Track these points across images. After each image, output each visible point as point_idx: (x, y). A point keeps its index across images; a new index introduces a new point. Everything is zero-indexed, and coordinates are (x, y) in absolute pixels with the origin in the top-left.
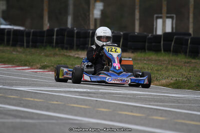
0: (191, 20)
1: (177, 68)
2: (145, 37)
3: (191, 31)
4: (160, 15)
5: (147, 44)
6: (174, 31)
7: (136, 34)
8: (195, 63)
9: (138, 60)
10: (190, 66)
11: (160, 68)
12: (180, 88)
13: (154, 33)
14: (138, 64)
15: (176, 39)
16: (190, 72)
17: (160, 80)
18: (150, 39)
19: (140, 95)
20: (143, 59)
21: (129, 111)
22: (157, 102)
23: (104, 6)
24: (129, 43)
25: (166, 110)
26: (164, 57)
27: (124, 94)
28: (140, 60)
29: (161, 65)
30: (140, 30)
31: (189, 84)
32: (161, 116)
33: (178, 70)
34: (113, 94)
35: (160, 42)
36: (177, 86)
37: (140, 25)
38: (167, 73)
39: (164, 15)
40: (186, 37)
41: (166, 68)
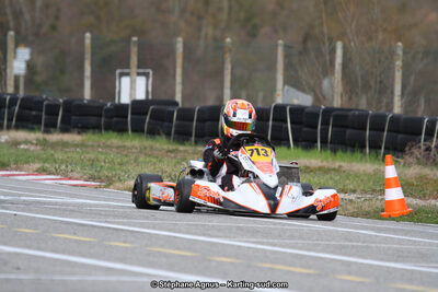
0: (179, 79)
1: (155, 160)
2: (101, 107)
3: (178, 98)
4: (126, 71)
5: (103, 119)
6: (150, 97)
7: (86, 102)
8: (185, 151)
9: (87, 146)
10: (175, 157)
13: (117, 101)
14: (88, 153)
15: (153, 110)
16: (175, 166)
17: (125, 180)
18: (108, 110)
19: (90, 205)
20: (96, 144)
21: (70, 234)
22: (119, 217)
23: (32, 54)
24: (74, 118)
26: (133, 142)
27: (62, 204)
28: (93, 146)
29: (126, 156)
30: (92, 95)
32: (125, 242)
33: (155, 164)
34: (44, 203)
35: (127, 117)
37: (93, 87)
39: (134, 69)
40: (170, 109)
41: (136, 160)
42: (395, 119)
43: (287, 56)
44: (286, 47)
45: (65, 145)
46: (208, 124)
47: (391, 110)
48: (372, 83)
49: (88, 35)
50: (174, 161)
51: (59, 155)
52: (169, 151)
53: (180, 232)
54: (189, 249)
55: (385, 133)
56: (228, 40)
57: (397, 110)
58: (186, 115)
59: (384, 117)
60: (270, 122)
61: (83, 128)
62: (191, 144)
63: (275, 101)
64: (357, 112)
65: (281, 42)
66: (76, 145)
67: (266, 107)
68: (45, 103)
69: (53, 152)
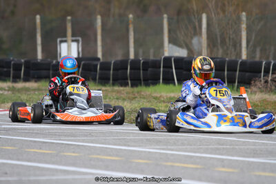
0: (99, 43)
2: (49, 64)
3: (100, 55)
4: (64, 39)
5: (51, 72)
6: (80, 56)
7: (39, 61)
8: (106, 90)
9: (41, 90)
15: (84, 65)
18: (54, 65)
19: (48, 129)
21: (37, 149)
22: (68, 136)
24: (32, 72)
25: (78, 145)
27: (30, 129)
28: (45, 90)
30: (42, 57)
32: (74, 152)
34: (18, 129)
37: (43, 51)
39: (69, 37)
40: (95, 63)
42: (243, 63)
43: (169, 24)
44: (169, 19)
45: (27, 90)
46: (120, 71)
47: (240, 57)
48: (227, 40)
49: (38, 17)
51: (24, 97)
53: (109, 144)
54: (117, 156)
55: (238, 73)
56: (131, 16)
57: (244, 57)
58: (105, 66)
59: (237, 62)
60: (162, 69)
61: (38, 78)
62: (110, 86)
63: (163, 54)
64: (218, 60)
65: (165, 16)
66: (35, 90)
67: (158, 59)
68: (12, 62)
69: (19, 95)
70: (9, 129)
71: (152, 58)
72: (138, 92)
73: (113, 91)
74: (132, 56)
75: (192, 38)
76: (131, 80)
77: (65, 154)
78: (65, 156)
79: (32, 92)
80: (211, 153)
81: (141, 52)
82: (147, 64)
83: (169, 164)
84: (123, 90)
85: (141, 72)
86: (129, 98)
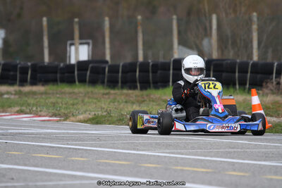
0: (107, 45)
1: (95, 101)
2: (57, 67)
3: (108, 58)
4: (72, 42)
5: (58, 75)
6: (90, 58)
7: (46, 64)
8: (115, 94)
9: (49, 94)
10: (109, 98)
11: (76, 101)
12: (100, 124)
13: (68, 62)
14: (50, 98)
15: (92, 67)
16: (109, 104)
17: (77, 115)
18: (61, 69)
19: (55, 133)
20: (55, 92)
21: (44, 154)
22: (76, 140)
23: (6, 34)
24: (39, 75)
25: (87, 150)
26: (79, 89)
27: (37, 134)
28: (53, 94)
29: (76, 99)
30: (49, 59)
31: (110, 119)
32: (81, 157)
33: (96, 103)
34: (25, 134)
35: (74, 72)
36: (96, 121)
37: (50, 54)
38: (84, 108)
39: (77, 40)
40: (104, 65)
41: (83, 101)
42: (255, 65)
43: (179, 26)
44: (179, 20)
45: (34, 93)
46: (129, 74)
47: (252, 59)
48: (238, 41)
49: (45, 19)
50: (109, 100)
51: (31, 101)
52: (104, 94)
53: (118, 148)
54: (125, 160)
55: (249, 74)
56: (139, 17)
57: (255, 58)
58: (114, 69)
59: (248, 64)
60: (171, 72)
61: (46, 82)
62: (118, 89)
63: (173, 56)
64: (229, 62)
65: (175, 17)
66: (42, 94)
67: (167, 61)
68: (19, 66)
69: (26, 99)
70: (16, 134)
71: (161, 60)
72: (147, 96)
73: (122, 94)
74: (141, 59)
75: (202, 39)
76: (140, 83)
77: (73, 158)
78: (73, 160)
79: (39, 96)
80: (221, 157)
81: (150, 53)
82: (156, 67)
83: (179, 168)
84: (133, 93)
85: (151, 74)
86: (138, 101)
